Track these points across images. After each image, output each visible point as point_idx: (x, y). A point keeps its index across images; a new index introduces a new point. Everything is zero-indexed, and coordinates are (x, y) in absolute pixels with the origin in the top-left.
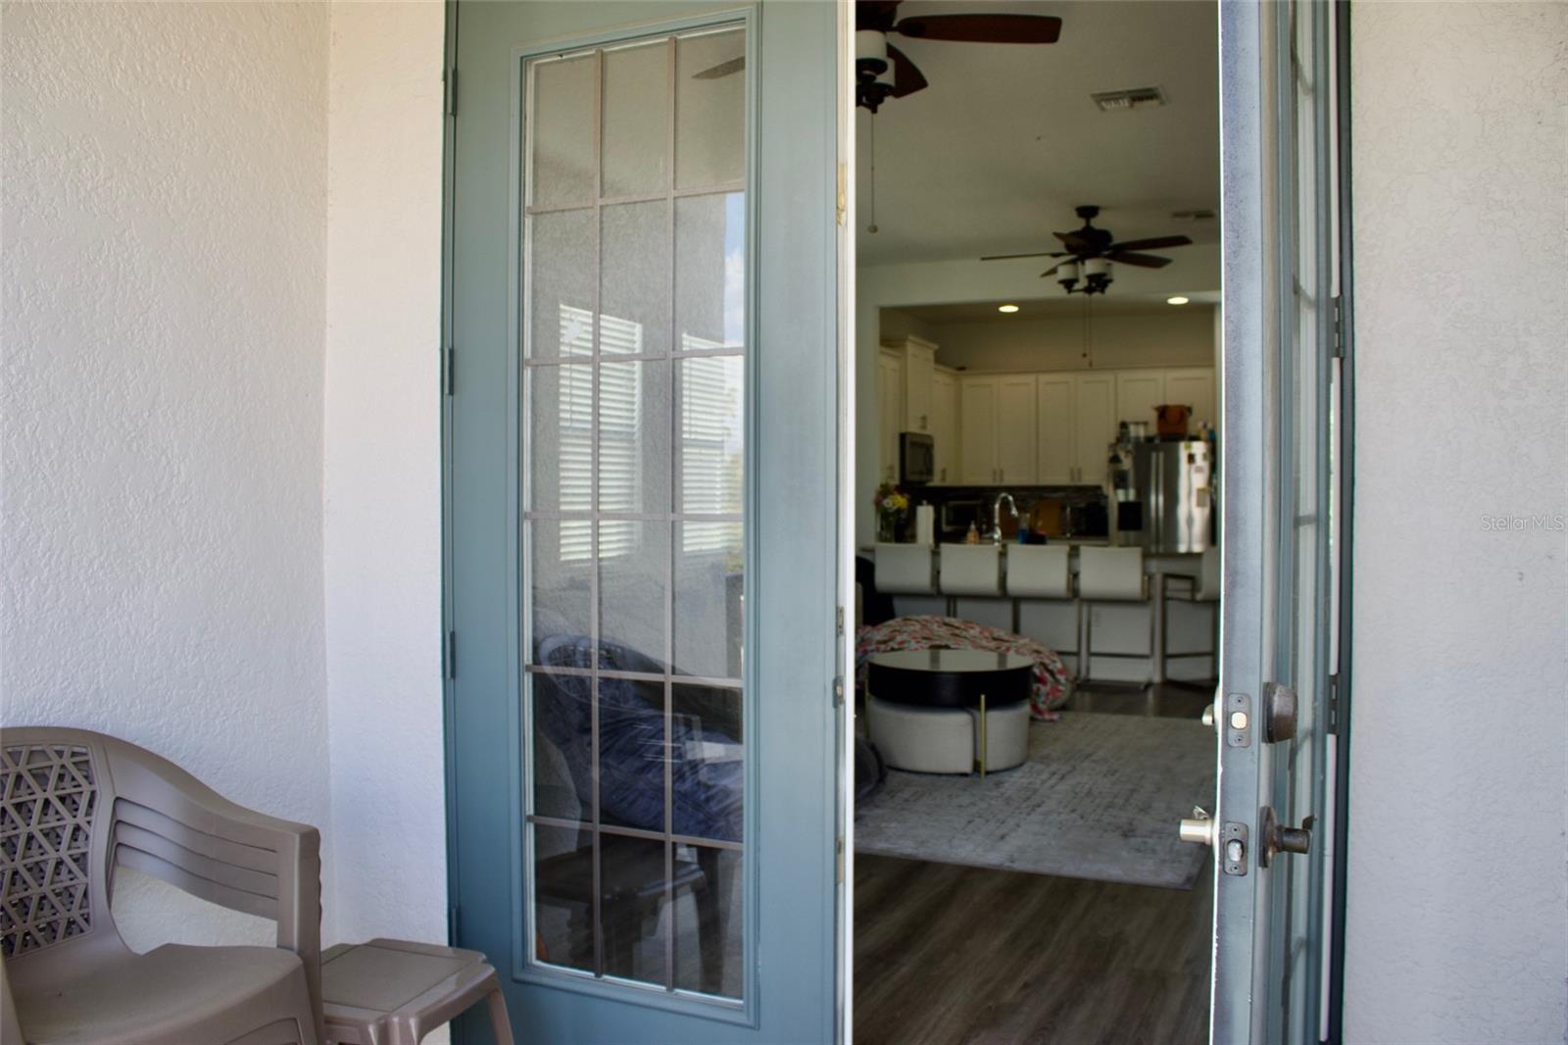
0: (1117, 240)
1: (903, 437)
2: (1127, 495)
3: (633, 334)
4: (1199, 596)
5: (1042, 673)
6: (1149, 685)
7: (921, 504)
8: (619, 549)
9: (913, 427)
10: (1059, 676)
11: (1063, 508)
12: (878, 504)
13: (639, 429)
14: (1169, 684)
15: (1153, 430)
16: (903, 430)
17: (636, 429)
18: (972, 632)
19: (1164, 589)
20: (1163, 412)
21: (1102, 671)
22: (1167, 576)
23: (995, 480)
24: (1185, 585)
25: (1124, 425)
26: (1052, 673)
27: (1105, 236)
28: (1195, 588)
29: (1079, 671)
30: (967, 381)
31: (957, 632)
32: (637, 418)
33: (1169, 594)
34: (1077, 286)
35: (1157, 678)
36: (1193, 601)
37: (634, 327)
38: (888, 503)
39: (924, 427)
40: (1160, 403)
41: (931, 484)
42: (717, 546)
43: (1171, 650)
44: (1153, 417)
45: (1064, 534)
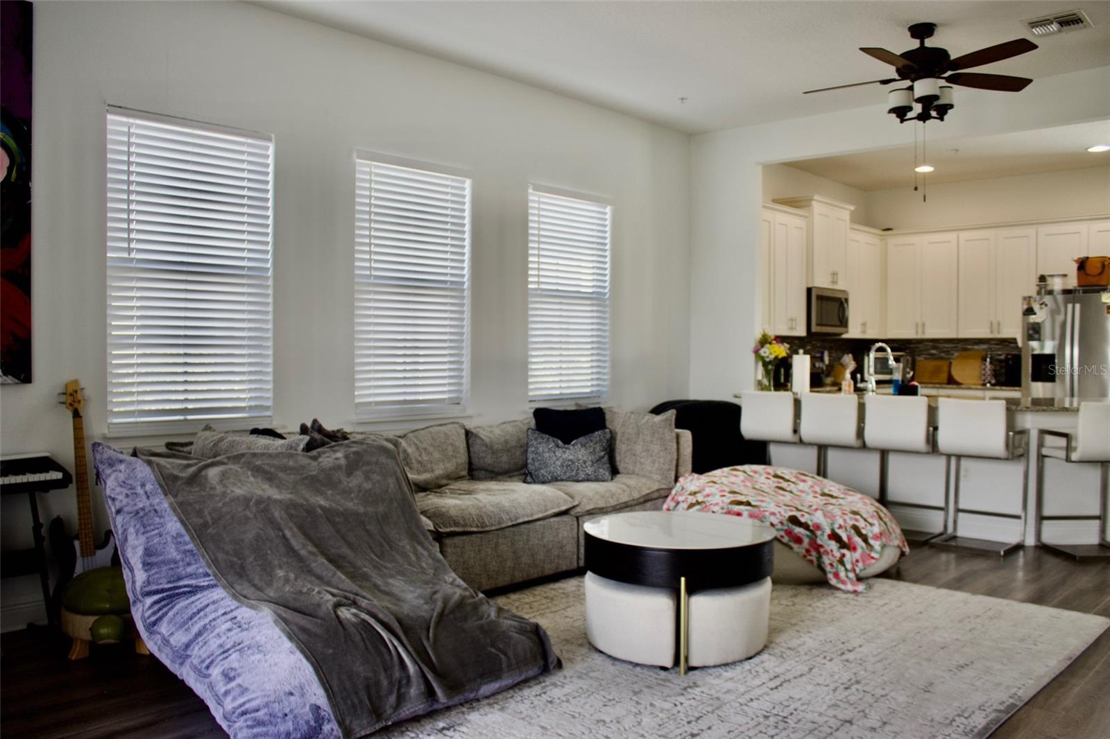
0: (954, 56)
1: (809, 290)
2: (1042, 347)
3: (464, 189)
4: (1074, 456)
5: (849, 538)
6: (1019, 547)
7: (797, 353)
8: (450, 392)
9: (822, 282)
10: (872, 542)
11: (984, 359)
12: (756, 352)
13: (468, 280)
14: (1045, 549)
15: (1072, 283)
16: (810, 286)
17: (465, 279)
18: (802, 486)
19: (1041, 445)
20: (1082, 264)
21: (970, 529)
22: (1044, 432)
23: (917, 333)
24: (1062, 442)
25: (1042, 278)
26: (865, 539)
27: (942, 53)
28: (1069, 449)
29: (946, 527)
30: (893, 240)
31: (784, 485)
32: (466, 269)
33: (1044, 451)
34: (910, 115)
35: (1030, 541)
36: (1068, 460)
37: (464, 182)
38: (765, 352)
39: (834, 282)
40: (1083, 255)
41: (845, 336)
42: (588, 390)
43: (1046, 512)
44: (1073, 269)
45: (984, 385)
